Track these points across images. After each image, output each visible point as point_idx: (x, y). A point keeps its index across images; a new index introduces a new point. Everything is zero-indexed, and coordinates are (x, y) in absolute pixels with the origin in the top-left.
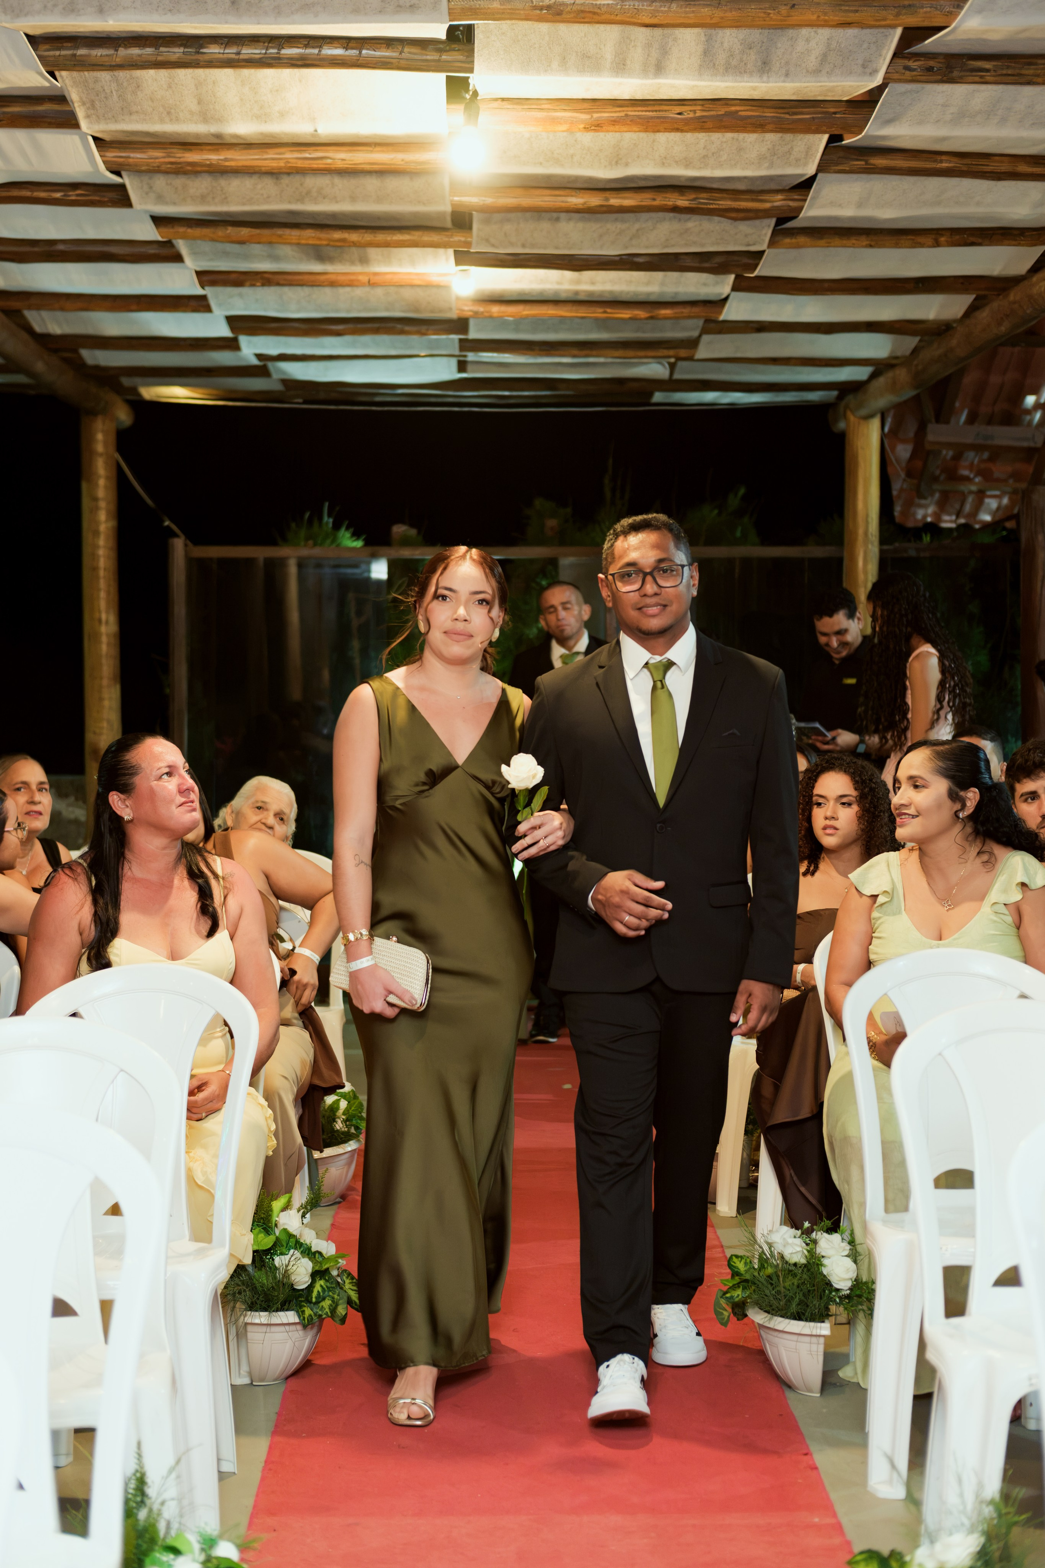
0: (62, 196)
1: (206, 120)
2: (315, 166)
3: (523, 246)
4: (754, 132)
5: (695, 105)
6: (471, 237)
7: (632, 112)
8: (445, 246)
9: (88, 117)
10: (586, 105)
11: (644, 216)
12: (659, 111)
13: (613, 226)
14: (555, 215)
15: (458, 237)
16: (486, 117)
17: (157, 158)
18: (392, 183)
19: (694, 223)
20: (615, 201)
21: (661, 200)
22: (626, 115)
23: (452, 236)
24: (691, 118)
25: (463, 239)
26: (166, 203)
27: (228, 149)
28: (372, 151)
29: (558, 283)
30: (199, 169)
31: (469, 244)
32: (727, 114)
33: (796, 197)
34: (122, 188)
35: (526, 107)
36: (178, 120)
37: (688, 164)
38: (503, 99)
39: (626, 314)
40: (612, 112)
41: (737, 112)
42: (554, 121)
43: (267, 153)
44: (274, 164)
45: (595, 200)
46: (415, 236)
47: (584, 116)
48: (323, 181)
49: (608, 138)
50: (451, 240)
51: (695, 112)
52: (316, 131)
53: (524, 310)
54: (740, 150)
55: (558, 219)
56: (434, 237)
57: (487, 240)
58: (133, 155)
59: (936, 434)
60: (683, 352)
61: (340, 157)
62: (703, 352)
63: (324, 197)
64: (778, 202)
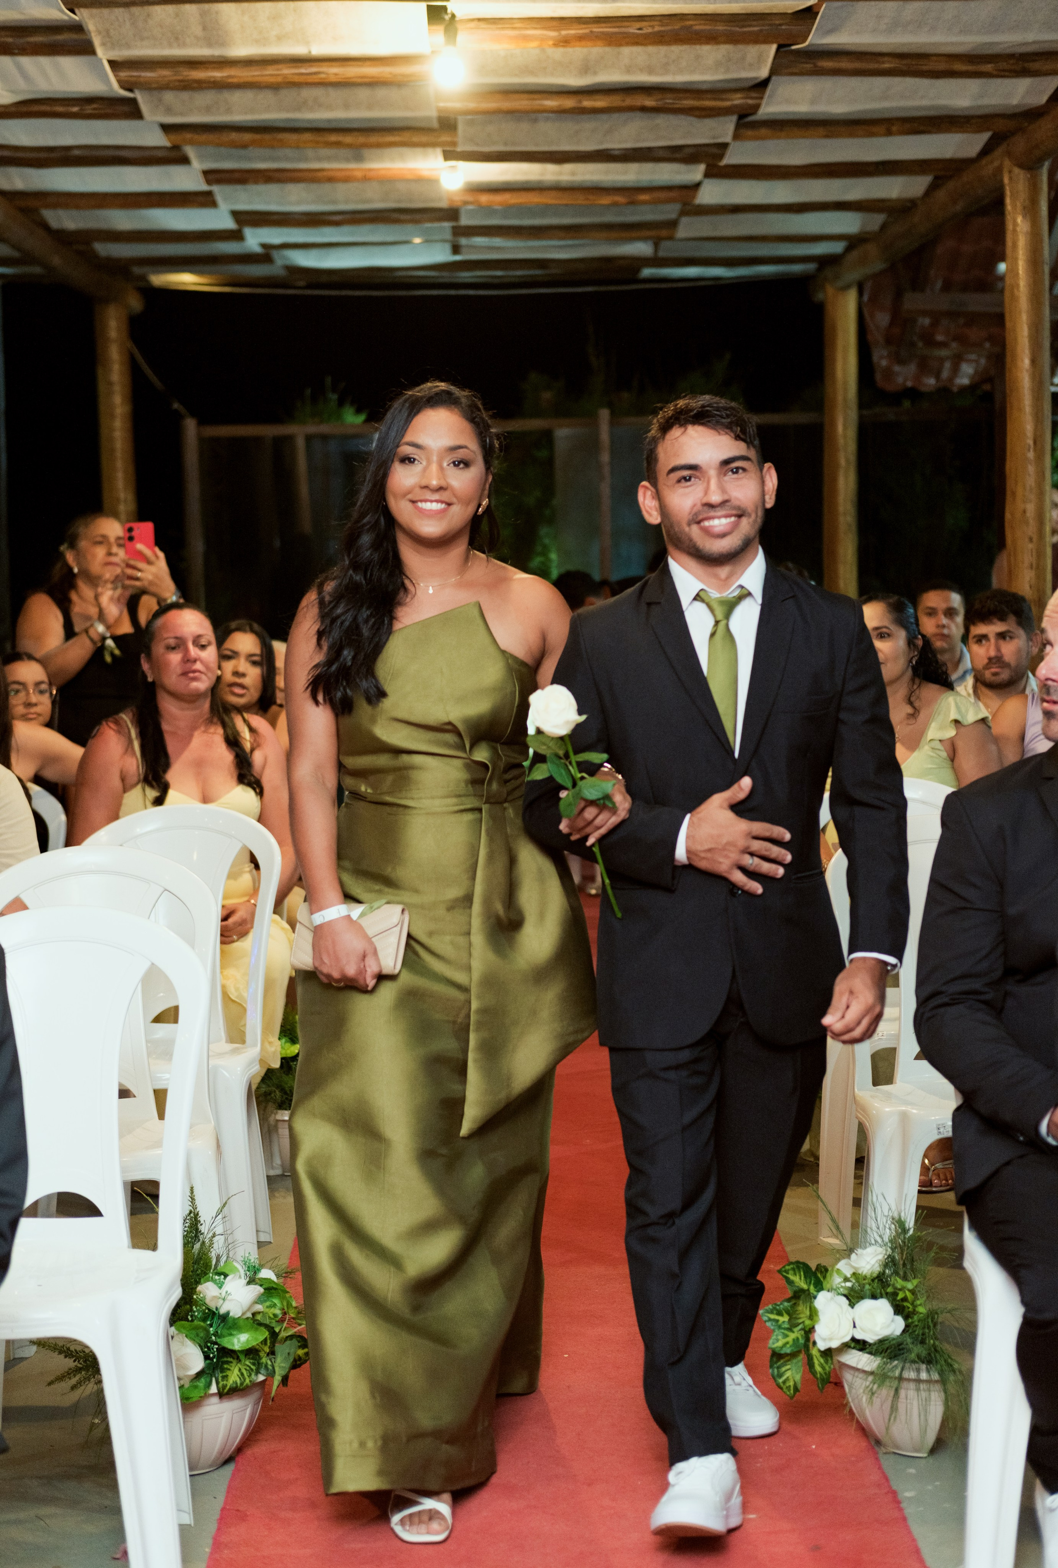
0: (80, 110)
1: (210, 45)
2: (310, 81)
3: (506, 144)
4: (707, 43)
5: (654, 20)
6: (457, 137)
7: (597, 29)
8: (433, 145)
9: (103, 44)
10: (555, 23)
11: (615, 116)
12: (622, 27)
13: (588, 124)
14: (533, 116)
15: (445, 138)
16: (463, 36)
17: (165, 76)
18: (381, 93)
19: (661, 120)
20: (587, 103)
21: (629, 101)
22: (591, 32)
23: (439, 137)
24: (650, 33)
25: (449, 139)
26: (176, 114)
27: (231, 67)
28: (362, 66)
29: (543, 174)
31: (454, 144)
32: (683, 28)
33: (754, 95)
34: (134, 101)
35: (500, 26)
36: (184, 45)
37: (651, 71)
38: (479, 20)
39: (606, 200)
40: (579, 29)
41: (692, 26)
42: (526, 38)
43: (265, 69)
44: (273, 79)
45: (569, 103)
46: (405, 137)
47: (553, 34)
48: (318, 92)
49: (578, 52)
50: (439, 140)
51: (653, 27)
52: (310, 52)
53: (509, 197)
54: (698, 57)
55: (535, 121)
56: (424, 139)
57: (471, 140)
58: (143, 74)
59: (912, 301)
60: (664, 233)
61: (334, 72)
62: (682, 232)
63: (320, 106)
64: (737, 100)
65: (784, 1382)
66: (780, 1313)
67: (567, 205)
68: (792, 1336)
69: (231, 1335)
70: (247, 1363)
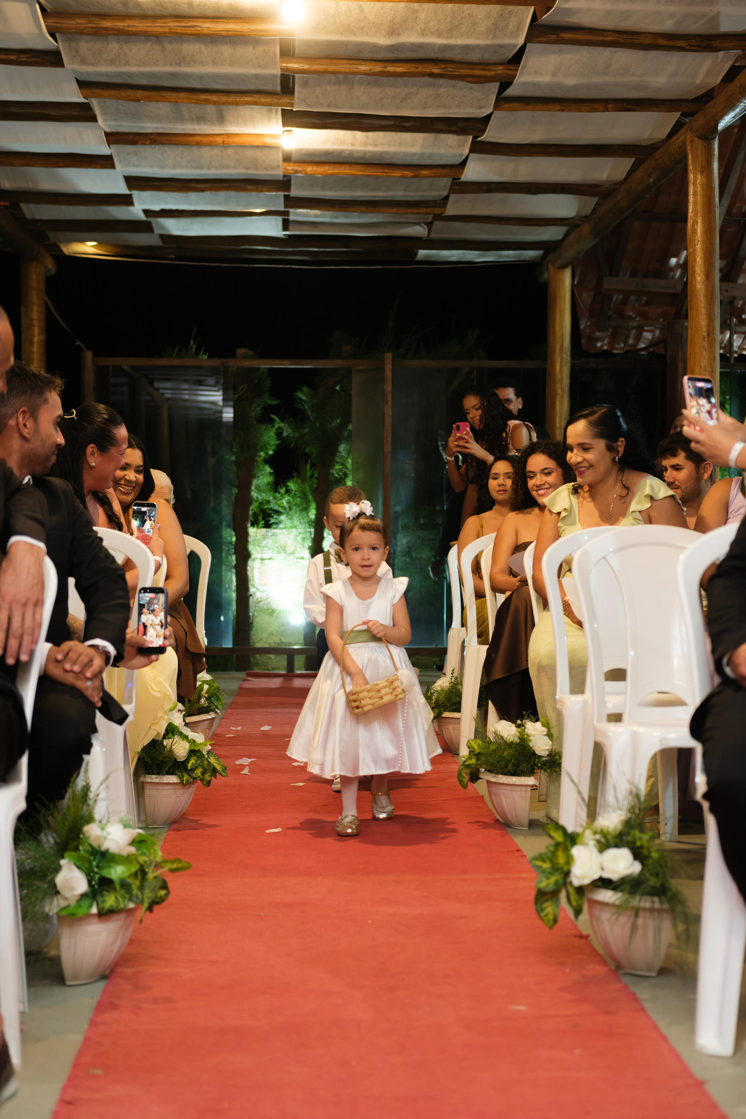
0: (16, 58)
3: (329, 106)
6: (294, 100)
8: (276, 108)
11: (411, 80)
15: (286, 100)
17: (81, 24)
18: (241, 49)
19: (443, 89)
20: (391, 69)
21: (422, 69)
23: (280, 99)
25: (288, 101)
27: (131, 19)
28: (227, 23)
29: (353, 145)
30: (111, 32)
31: (292, 105)
33: (511, 68)
37: (439, 35)
39: (397, 174)
43: (156, 22)
44: (161, 30)
45: (377, 68)
46: (255, 99)
48: (194, 46)
50: (280, 101)
53: (329, 170)
54: (474, 22)
55: (352, 82)
56: (269, 100)
57: (305, 101)
58: (65, 22)
59: (609, 283)
60: (437, 211)
61: (207, 26)
62: (451, 210)
63: (195, 62)
64: (500, 70)
65: (546, 915)
66: (543, 861)
67: (369, 176)
68: (553, 879)
69: (110, 867)
70: (122, 892)
